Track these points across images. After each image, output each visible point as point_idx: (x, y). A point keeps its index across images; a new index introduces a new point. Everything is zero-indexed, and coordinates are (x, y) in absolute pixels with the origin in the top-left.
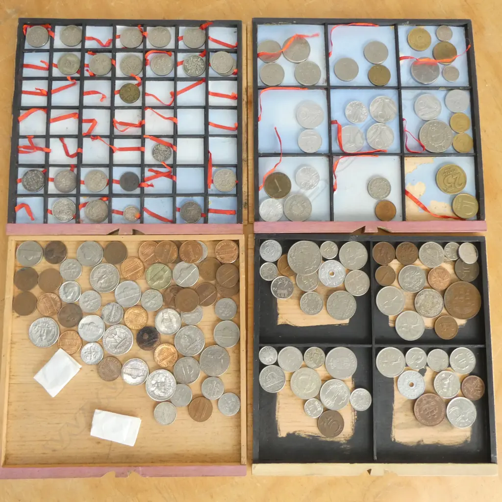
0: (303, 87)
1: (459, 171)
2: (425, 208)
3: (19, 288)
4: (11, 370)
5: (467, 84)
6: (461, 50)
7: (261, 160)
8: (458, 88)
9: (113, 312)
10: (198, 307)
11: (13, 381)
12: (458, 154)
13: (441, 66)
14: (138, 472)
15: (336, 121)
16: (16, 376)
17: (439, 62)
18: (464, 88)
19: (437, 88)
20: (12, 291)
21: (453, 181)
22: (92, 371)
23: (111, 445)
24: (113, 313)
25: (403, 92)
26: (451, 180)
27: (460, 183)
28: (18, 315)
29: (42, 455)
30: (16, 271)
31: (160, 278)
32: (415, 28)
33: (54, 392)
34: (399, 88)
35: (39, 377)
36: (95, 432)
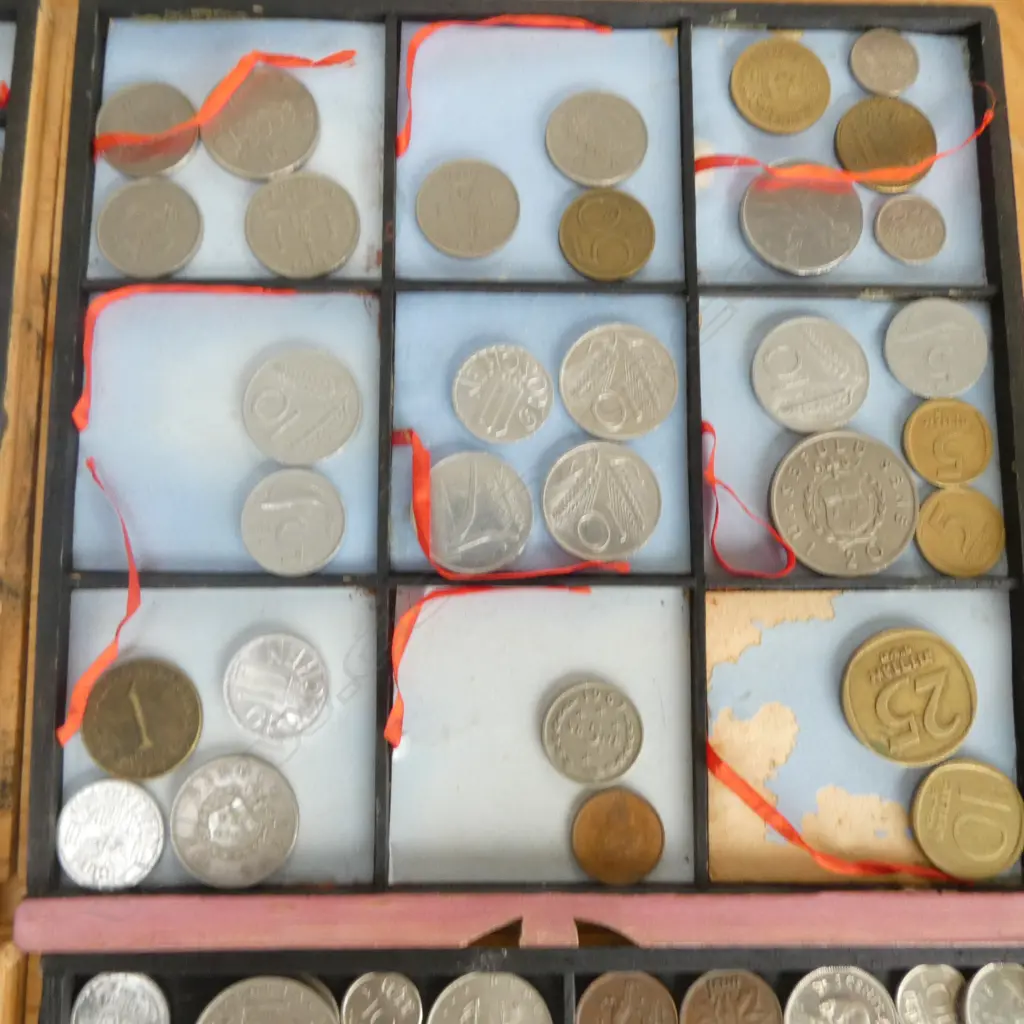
0: (280, 285)
1: (943, 659)
2: (789, 833)
5: (978, 277)
6: (953, 136)
7: (85, 602)
8: (941, 292)
12: (937, 577)
13: (866, 198)
15: (411, 432)
17: (861, 183)
18: (966, 294)
19: (850, 291)
21: (916, 704)
25: (707, 306)
26: (909, 702)
27: (946, 715)
32: (764, 38)
34: (687, 290)
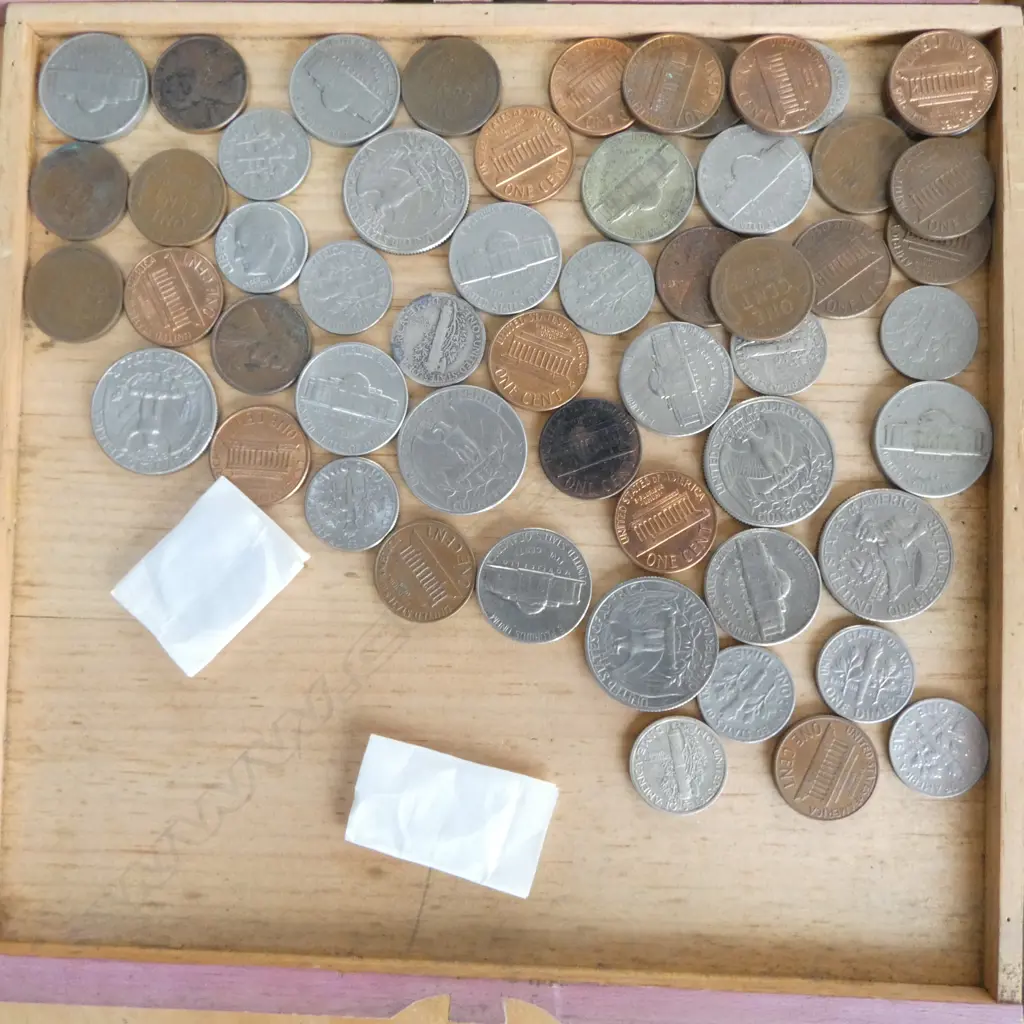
3: (50, 226)
4: (20, 561)
9: (443, 329)
10: (809, 321)
11: (24, 608)
14: (548, 1005)
16: (42, 585)
20: (20, 236)
22: (348, 575)
23: (427, 886)
24: (440, 339)
28: (46, 338)
29: (146, 910)
30: (39, 160)
31: (645, 195)
33: (193, 656)
35: (133, 594)
36: (364, 829)
